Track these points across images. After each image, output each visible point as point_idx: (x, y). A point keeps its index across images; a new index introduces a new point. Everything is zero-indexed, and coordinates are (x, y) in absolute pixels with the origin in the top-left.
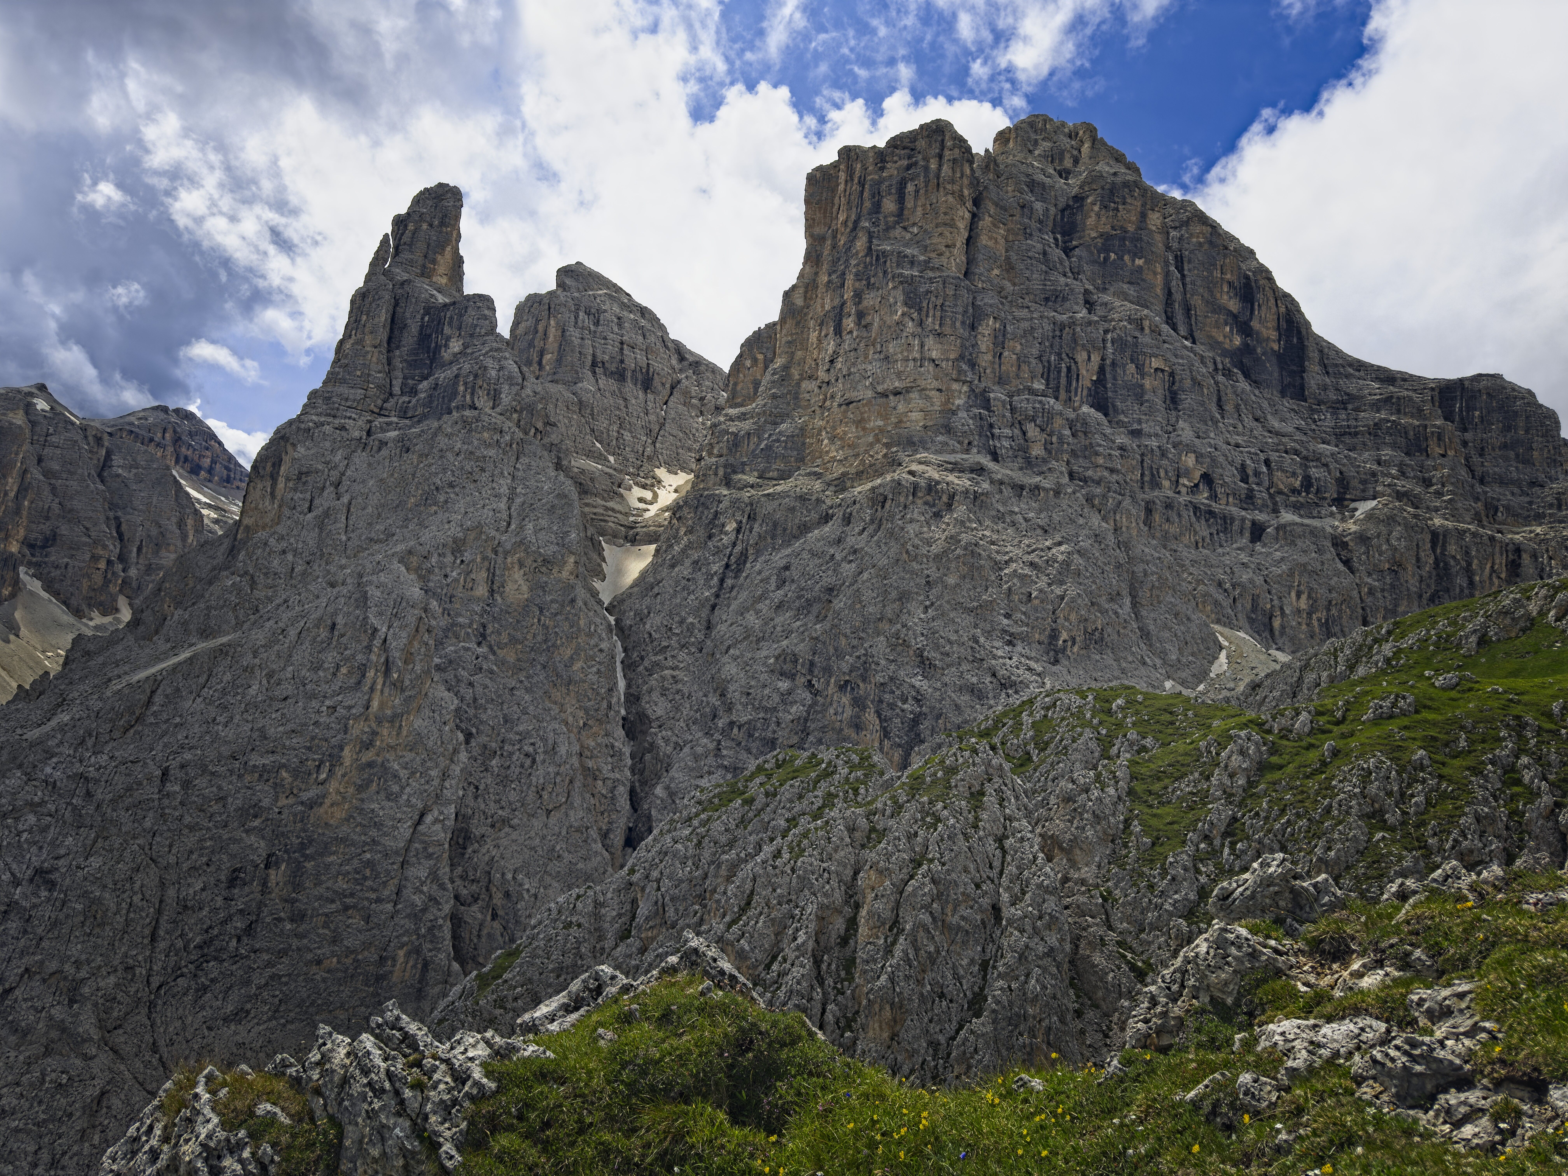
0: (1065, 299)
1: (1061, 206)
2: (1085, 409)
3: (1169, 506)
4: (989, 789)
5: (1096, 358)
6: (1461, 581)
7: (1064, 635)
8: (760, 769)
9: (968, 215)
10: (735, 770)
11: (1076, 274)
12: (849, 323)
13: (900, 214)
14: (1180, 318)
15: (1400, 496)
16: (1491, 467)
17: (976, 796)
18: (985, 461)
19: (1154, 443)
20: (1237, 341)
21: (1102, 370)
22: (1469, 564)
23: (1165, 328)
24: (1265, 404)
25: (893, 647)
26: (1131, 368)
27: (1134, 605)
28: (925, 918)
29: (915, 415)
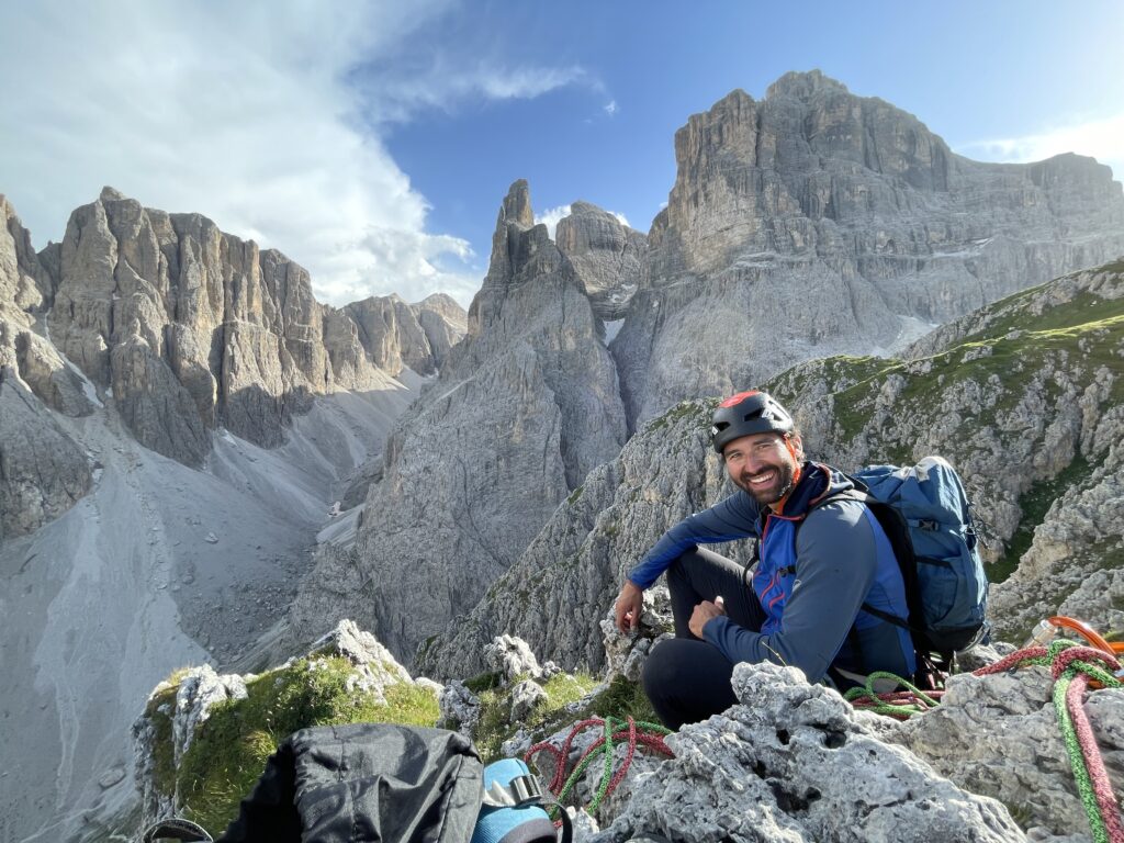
1: (804, 117)
2: (824, 219)
3: (871, 260)
5: (827, 192)
9: (755, 135)
11: (814, 151)
12: (702, 200)
13: (721, 141)
14: (873, 161)
15: (1006, 232)
18: (773, 253)
20: (907, 167)
21: (831, 197)
23: (865, 169)
24: (924, 199)
26: (847, 194)
27: (854, 311)
29: (737, 238)
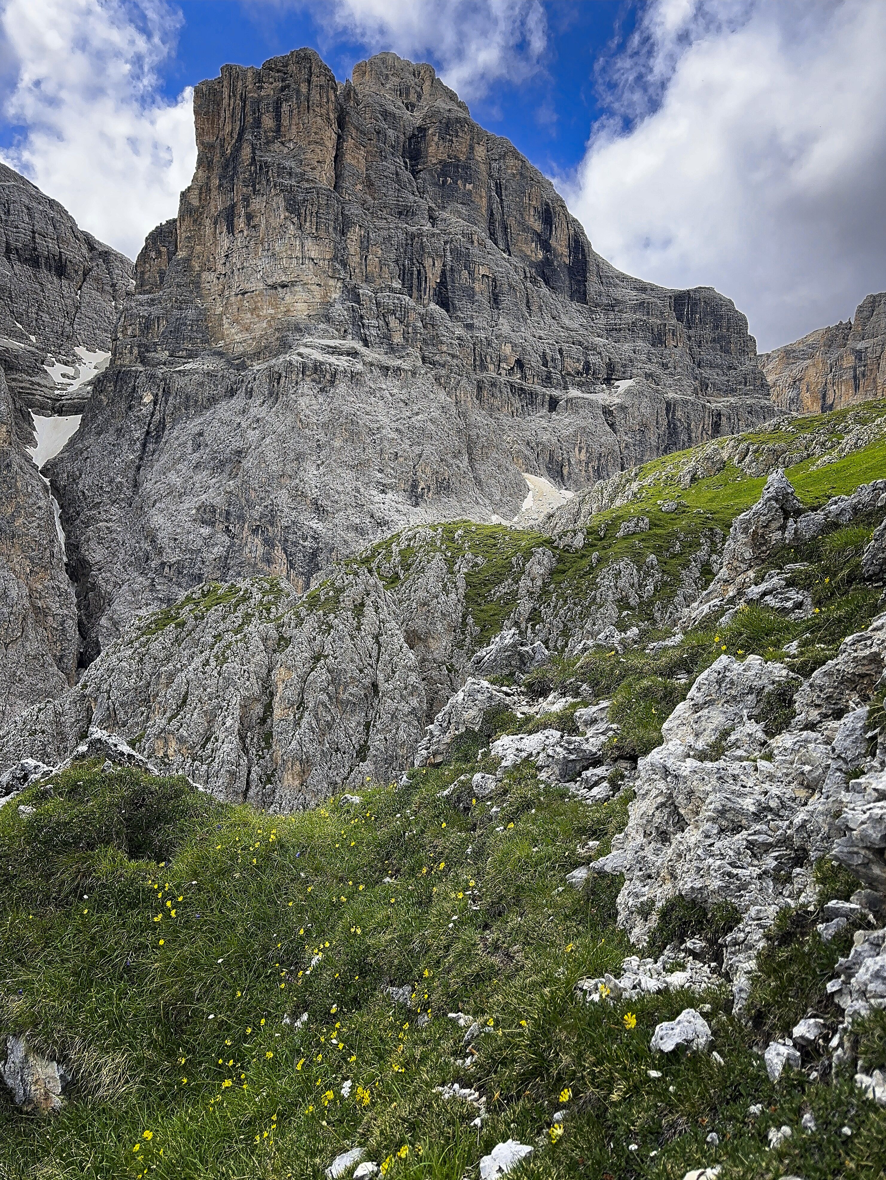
0: (414, 214)
1: (408, 134)
2: (433, 306)
3: (493, 385)
4: (368, 602)
5: (438, 264)
6: (683, 437)
7: (422, 485)
8: (188, 599)
9: (334, 136)
10: (169, 601)
11: (422, 192)
12: (240, 223)
13: (278, 130)
14: (499, 235)
15: (648, 376)
16: (706, 355)
17: (359, 609)
18: (358, 346)
19: (482, 335)
20: (541, 255)
21: (443, 274)
22: (689, 425)
23: (489, 242)
24: (559, 306)
25: (294, 498)
26: (465, 273)
27: (471, 460)
28: (324, 697)
29: (300, 306)
